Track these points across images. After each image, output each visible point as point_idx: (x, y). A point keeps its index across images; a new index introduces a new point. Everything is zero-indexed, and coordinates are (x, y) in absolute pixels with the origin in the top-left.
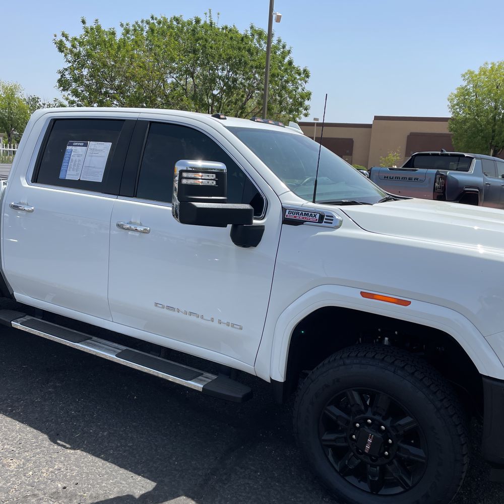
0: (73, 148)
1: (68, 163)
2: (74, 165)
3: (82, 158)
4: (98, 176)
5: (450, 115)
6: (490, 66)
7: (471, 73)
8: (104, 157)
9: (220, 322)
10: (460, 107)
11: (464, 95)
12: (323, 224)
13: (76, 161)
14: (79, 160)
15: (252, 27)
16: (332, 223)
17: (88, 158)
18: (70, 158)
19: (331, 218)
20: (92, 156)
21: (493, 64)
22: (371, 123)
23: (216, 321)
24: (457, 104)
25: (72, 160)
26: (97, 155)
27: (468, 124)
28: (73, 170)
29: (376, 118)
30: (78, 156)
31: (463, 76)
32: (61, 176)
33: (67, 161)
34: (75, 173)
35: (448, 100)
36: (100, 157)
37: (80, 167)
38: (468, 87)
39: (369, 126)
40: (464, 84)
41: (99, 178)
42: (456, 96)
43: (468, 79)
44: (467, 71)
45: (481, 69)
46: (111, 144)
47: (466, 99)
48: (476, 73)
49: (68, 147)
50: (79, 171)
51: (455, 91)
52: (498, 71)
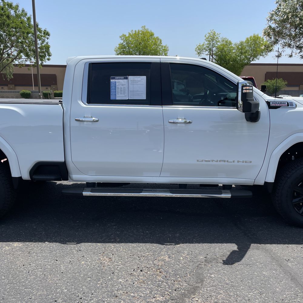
0: (116, 80)
1: (116, 90)
2: (121, 91)
3: (126, 86)
4: (142, 96)
6: (134, 32)
7: (124, 36)
8: (143, 84)
9: (238, 162)
11: (123, 49)
12: (289, 107)
13: (121, 88)
14: (124, 88)
16: (293, 106)
17: (131, 86)
18: (116, 87)
19: (292, 104)
20: (133, 85)
23: (236, 162)
25: (118, 88)
26: (137, 84)
28: (121, 94)
30: (122, 85)
31: (121, 37)
32: (112, 98)
33: (115, 89)
35: (115, 50)
36: (140, 84)
37: (127, 91)
38: (124, 44)
41: (144, 97)
42: (118, 48)
43: (123, 39)
44: (122, 35)
45: (130, 34)
46: (145, 77)
47: (124, 51)
48: (127, 36)
49: (111, 80)
50: (127, 94)
51: (118, 46)
52: (138, 35)
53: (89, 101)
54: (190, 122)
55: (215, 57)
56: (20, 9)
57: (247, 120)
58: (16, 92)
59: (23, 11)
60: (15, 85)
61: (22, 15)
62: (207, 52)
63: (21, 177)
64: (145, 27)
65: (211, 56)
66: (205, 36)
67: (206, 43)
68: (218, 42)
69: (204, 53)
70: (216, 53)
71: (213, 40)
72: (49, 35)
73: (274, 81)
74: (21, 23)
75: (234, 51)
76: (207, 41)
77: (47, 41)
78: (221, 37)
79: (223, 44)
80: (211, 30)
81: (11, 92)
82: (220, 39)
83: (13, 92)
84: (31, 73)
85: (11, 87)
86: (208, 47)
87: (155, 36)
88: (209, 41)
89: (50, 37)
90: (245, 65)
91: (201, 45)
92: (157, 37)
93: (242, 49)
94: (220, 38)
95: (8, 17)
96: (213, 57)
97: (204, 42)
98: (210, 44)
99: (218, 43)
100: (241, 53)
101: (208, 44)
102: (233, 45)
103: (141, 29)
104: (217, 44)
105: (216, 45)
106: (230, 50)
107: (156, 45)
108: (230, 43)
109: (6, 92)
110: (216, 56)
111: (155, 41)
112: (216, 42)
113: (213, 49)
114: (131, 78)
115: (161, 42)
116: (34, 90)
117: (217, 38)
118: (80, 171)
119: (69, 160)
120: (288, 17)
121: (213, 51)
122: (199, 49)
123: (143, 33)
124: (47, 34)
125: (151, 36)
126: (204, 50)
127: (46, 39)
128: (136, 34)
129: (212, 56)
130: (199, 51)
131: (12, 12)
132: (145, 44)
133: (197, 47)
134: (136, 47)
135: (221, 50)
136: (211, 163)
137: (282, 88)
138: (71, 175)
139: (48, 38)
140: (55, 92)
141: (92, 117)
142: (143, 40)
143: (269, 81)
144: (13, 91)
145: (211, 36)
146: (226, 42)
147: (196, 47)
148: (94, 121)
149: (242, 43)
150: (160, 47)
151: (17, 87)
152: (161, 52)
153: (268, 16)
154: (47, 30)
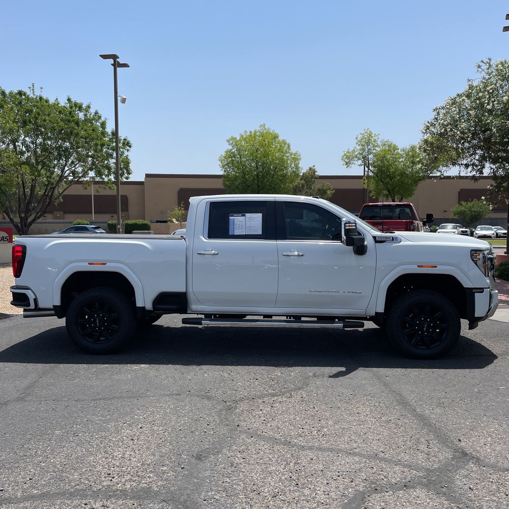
0: (235, 218)
1: (234, 226)
2: (239, 227)
3: (244, 223)
4: (258, 231)
5: (221, 173)
6: (248, 133)
7: (233, 139)
8: (259, 221)
10: (230, 167)
11: (232, 158)
12: (394, 241)
13: (239, 224)
14: (242, 224)
15: (69, 100)
16: (398, 240)
17: (248, 222)
18: (234, 223)
19: (396, 238)
20: (250, 221)
21: (251, 132)
22: (143, 180)
24: (227, 164)
25: (236, 224)
26: (254, 220)
27: (239, 181)
28: (239, 229)
29: (148, 176)
30: (240, 222)
31: (228, 141)
32: (231, 233)
34: (240, 231)
35: (220, 160)
36: (256, 221)
37: (244, 227)
38: (233, 150)
39: (141, 183)
40: (230, 147)
41: (260, 233)
42: (225, 157)
43: (232, 144)
44: (230, 137)
45: (242, 136)
46: (261, 214)
47: (232, 160)
48: (238, 139)
49: (230, 218)
50: (244, 230)
51: (224, 154)
52: (255, 138)
53: (210, 236)
54: (302, 255)
55: (373, 168)
56: (92, 111)
57: (355, 254)
58: (66, 223)
59: (96, 113)
60: (65, 213)
61: (93, 119)
62: (360, 162)
63: (145, 307)
64: (264, 125)
65: (366, 168)
66: (357, 138)
67: (359, 148)
68: (376, 146)
69: (355, 162)
70: (374, 163)
71: (368, 144)
72: (130, 147)
73: (472, 204)
74: (93, 130)
75: (401, 160)
76: (359, 145)
77: (126, 153)
78: (381, 139)
79: (385, 150)
80: (365, 130)
81: (59, 223)
82: (379, 142)
83: (63, 223)
84: (90, 194)
85: (58, 215)
86: (362, 154)
87: (281, 138)
88: (362, 145)
89: (131, 149)
90: (420, 180)
91: (350, 151)
92: (283, 141)
93: (413, 156)
94: (379, 140)
95: (77, 123)
96: (369, 169)
97: (355, 147)
98: (364, 150)
99: (377, 148)
100: (413, 163)
101: (361, 150)
102: (399, 151)
103: (258, 129)
104: (374, 149)
105: (374, 151)
106: (396, 158)
107: (282, 152)
108: (395, 148)
109: (52, 223)
110: (375, 167)
111: (281, 146)
112: (374, 146)
113: (369, 157)
114: (248, 215)
115: (289, 147)
116: (93, 219)
117: (375, 141)
118: (200, 302)
119: (190, 290)
120: (446, 130)
121: (368, 160)
122: (348, 157)
123: (262, 135)
124: (127, 144)
125: (274, 138)
126: (356, 159)
127: (126, 151)
128: (252, 137)
129: (368, 167)
130: (348, 160)
131: (81, 115)
132: (265, 151)
133: (345, 155)
134: (252, 154)
135: (382, 158)
136: (323, 293)
137: (485, 215)
138: (190, 306)
139: (128, 151)
140: (127, 222)
141: (212, 251)
142: (262, 146)
143: (464, 203)
144: (61, 221)
145: (365, 138)
146: (389, 146)
147: (343, 155)
148: (214, 254)
149: (413, 149)
150: (287, 155)
151: (67, 216)
152: (289, 162)
153: (422, 128)
154: (128, 139)
